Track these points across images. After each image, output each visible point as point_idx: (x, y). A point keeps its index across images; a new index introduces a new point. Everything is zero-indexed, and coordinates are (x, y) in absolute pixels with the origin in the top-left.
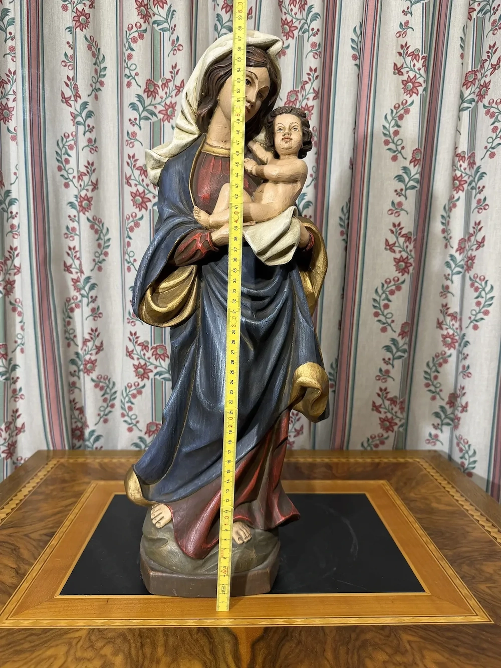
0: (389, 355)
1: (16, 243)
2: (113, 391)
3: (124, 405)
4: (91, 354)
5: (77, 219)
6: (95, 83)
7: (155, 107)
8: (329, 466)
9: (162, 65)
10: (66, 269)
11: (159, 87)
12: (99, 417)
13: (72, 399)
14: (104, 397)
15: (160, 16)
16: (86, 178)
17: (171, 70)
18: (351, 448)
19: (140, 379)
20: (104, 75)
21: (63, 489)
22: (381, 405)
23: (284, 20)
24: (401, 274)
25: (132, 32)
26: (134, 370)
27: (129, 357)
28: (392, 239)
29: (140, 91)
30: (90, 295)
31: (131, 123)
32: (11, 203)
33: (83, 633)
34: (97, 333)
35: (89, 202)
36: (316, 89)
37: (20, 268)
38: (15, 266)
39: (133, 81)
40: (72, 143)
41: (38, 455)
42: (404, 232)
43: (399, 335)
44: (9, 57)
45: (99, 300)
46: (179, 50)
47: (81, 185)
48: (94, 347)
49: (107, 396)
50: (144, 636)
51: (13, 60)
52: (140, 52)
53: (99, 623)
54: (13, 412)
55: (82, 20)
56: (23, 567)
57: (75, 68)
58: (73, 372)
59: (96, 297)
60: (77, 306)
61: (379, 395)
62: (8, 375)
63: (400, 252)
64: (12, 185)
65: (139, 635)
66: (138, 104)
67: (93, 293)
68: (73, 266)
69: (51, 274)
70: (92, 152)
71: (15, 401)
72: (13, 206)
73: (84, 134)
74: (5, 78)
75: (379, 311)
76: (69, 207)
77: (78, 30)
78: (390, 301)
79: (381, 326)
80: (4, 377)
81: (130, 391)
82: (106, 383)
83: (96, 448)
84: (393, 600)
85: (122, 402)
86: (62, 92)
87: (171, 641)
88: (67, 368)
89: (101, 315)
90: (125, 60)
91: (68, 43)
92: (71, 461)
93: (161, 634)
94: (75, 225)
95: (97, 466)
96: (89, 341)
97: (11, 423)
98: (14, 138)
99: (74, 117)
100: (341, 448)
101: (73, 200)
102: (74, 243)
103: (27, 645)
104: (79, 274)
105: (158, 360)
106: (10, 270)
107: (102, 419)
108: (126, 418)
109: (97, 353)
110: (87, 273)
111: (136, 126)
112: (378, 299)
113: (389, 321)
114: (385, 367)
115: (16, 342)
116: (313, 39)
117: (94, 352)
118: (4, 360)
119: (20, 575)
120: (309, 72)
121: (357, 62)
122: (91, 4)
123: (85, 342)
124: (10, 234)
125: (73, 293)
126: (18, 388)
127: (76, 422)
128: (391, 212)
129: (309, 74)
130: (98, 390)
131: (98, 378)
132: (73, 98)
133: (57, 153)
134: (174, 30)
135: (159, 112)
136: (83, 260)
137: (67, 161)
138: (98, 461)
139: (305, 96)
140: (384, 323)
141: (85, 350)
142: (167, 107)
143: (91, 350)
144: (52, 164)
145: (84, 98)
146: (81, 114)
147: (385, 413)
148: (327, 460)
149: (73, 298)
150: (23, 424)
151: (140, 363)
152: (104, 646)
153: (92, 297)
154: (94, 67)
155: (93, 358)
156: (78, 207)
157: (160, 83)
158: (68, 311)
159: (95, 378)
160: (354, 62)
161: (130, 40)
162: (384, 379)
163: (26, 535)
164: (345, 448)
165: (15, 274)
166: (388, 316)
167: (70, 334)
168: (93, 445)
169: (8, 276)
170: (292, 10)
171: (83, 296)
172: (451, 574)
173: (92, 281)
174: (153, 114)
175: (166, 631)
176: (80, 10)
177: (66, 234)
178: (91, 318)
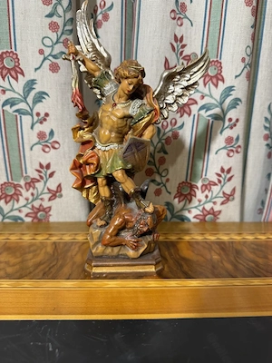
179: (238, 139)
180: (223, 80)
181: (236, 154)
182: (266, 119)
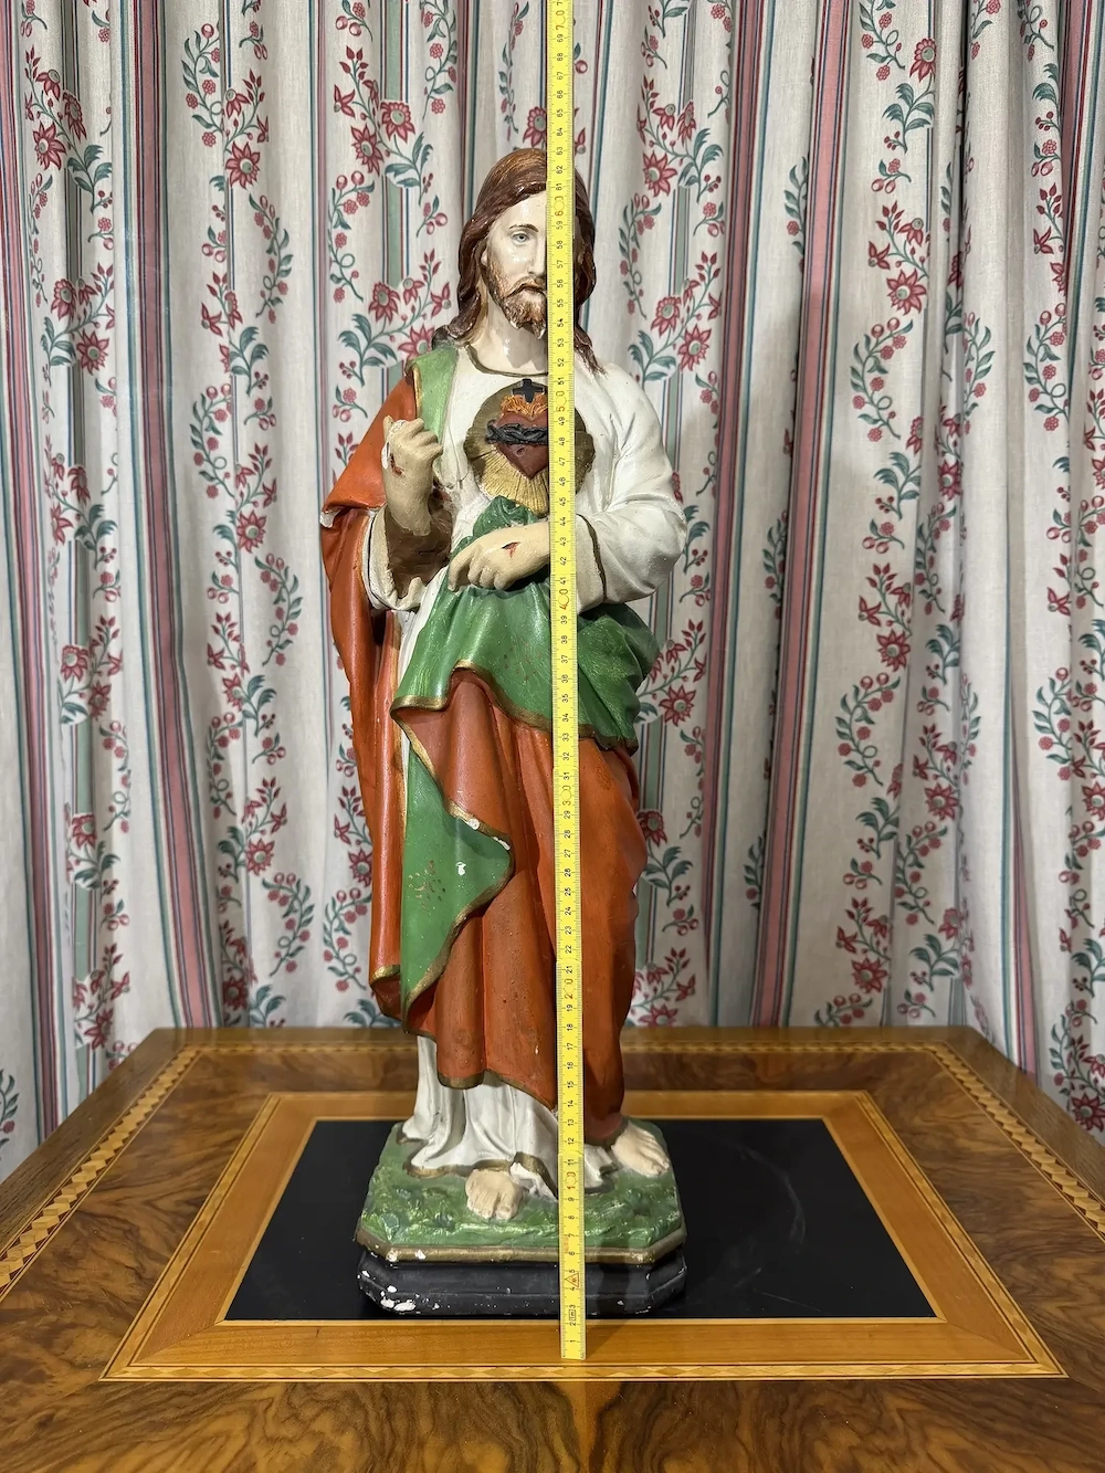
0: (869, 832)
1: (112, 610)
2: (306, 905)
3: (330, 936)
4: (263, 832)
5: (232, 558)
6: (270, 289)
7: (392, 338)
8: (748, 1062)
9: (404, 253)
10: (212, 660)
11: (398, 297)
12: (277, 960)
13: (222, 922)
14: (287, 919)
15: (401, 155)
16: (252, 480)
17: (424, 263)
18: (793, 1022)
19: (363, 884)
20: (288, 272)
21: (211, 1111)
22: (855, 936)
23: (649, 155)
24: (892, 667)
25: (344, 191)
26: (351, 864)
27: (339, 840)
28: (873, 598)
29: (362, 308)
30: (260, 714)
31: (344, 372)
32: (102, 531)
33: (276, 1392)
34: (274, 790)
35: (259, 527)
36: (716, 297)
37: (120, 661)
38: (109, 657)
39: (347, 289)
40: (223, 406)
41: (156, 1037)
42: (897, 583)
43: (889, 791)
44: (99, 241)
45: (279, 721)
46: (439, 224)
47: (242, 494)
48: (269, 818)
49: (295, 916)
50: (391, 1396)
51: (106, 246)
52: (361, 231)
53: (304, 1372)
54: (107, 951)
55: (244, 167)
56: (151, 1265)
57: (230, 259)
58: (224, 867)
59: (273, 716)
60: (235, 734)
61: (851, 915)
62: (96, 877)
63: (890, 623)
64: (106, 495)
65: (383, 1395)
66: (359, 333)
67: (266, 709)
68: (226, 654)
69: (183, 672)
70: (265, 425)
71: (110, 929)
72: (107, 537)
73: (248, 392)
74: (91, 283)
75: (851, 743)
76: (216, 536)
77: (236, 186)
78: (871, 722)
79: (854, 773)
80: (89, 882)
81: (341, 908)
82: (291, 890)
83: (272, 1023)
84: (872, 1332)
85: (325, 928)
86: (204, 307)
87: (444, 1408)
88: (214, 859)
89: (282, 753)
90: (330, 246)
91: (215, 208)
92: (224, 1051)
93: (424, 1395)
94: (230, 570)
95: (277, 1062)
96: (259, 805)
97: (101, 974)
98: (108, 402)
99: (228, 356)
100: (775, 1022)
101: (226, 521)
102: (229, 607)
103: (170, 1414)
104: (238, 670)
106: (101, 664)
107: (284, 964)
108: (335, 963)
109: (273, 831)
110: (256, 669)
111: (354, 378)
112: (847, 717)
113: (870, 762)
114: (862, 857)
115: (111, 809)
116: (708, 197)
117: (268, 827)
118: (89, 847)
119: (146, 1281)
120: (700, 262)
121: (799, 237)
122: (263, 134)
123: (250, 807)
124: (101, 593)
125: (227, 708)
126: (116, 903)
127: (229, 970)
128: (870, 543)
129: (700, 267)
130: (275, 903)
131: (275, 880)
132: (224, 318)
133: (193, 428)
134: (429, 184)
135: (400, 348)
136: (248, 643)
137: (213, 444)
138: (278, 1050)
139: (694, 310)
140: (860, 768)
141: (251, 824)
142: (415, 337)
143: (262, 824)
144: (183, 449)
145: (249, 319)
146: (241, 351)
147: (865, 951)
148: (745, 1049)
149: (225, 718)
150: (126, 975)
151: (361, 851)
152: (317, 1415)
153: (264, 717)
154: (267, 257)
155: (267, 839)
156: (236, 537)
157: (400, 289)
158: (217, 744)
159: (270, 880)
160: (792, 238)
161: (341, 208)
162: (860, 881)
163: (149, 1203)
164: (781, 1024)
165: (110, 673)
166: (868, 753)
167: (218, 790)
168: (265, 1018)
169: (96, 677)
170: (664, 136)
171: (246, 715)
172: (990, 1282)
173: (265, 685)
174: (387, 351)
175: (433, 1388)
176: (241, 146)
177: (211, 589)
178: (264, 758)
179: (691, 911)
180: (665, 839)
181: (690, 931)
182: (748, 868)
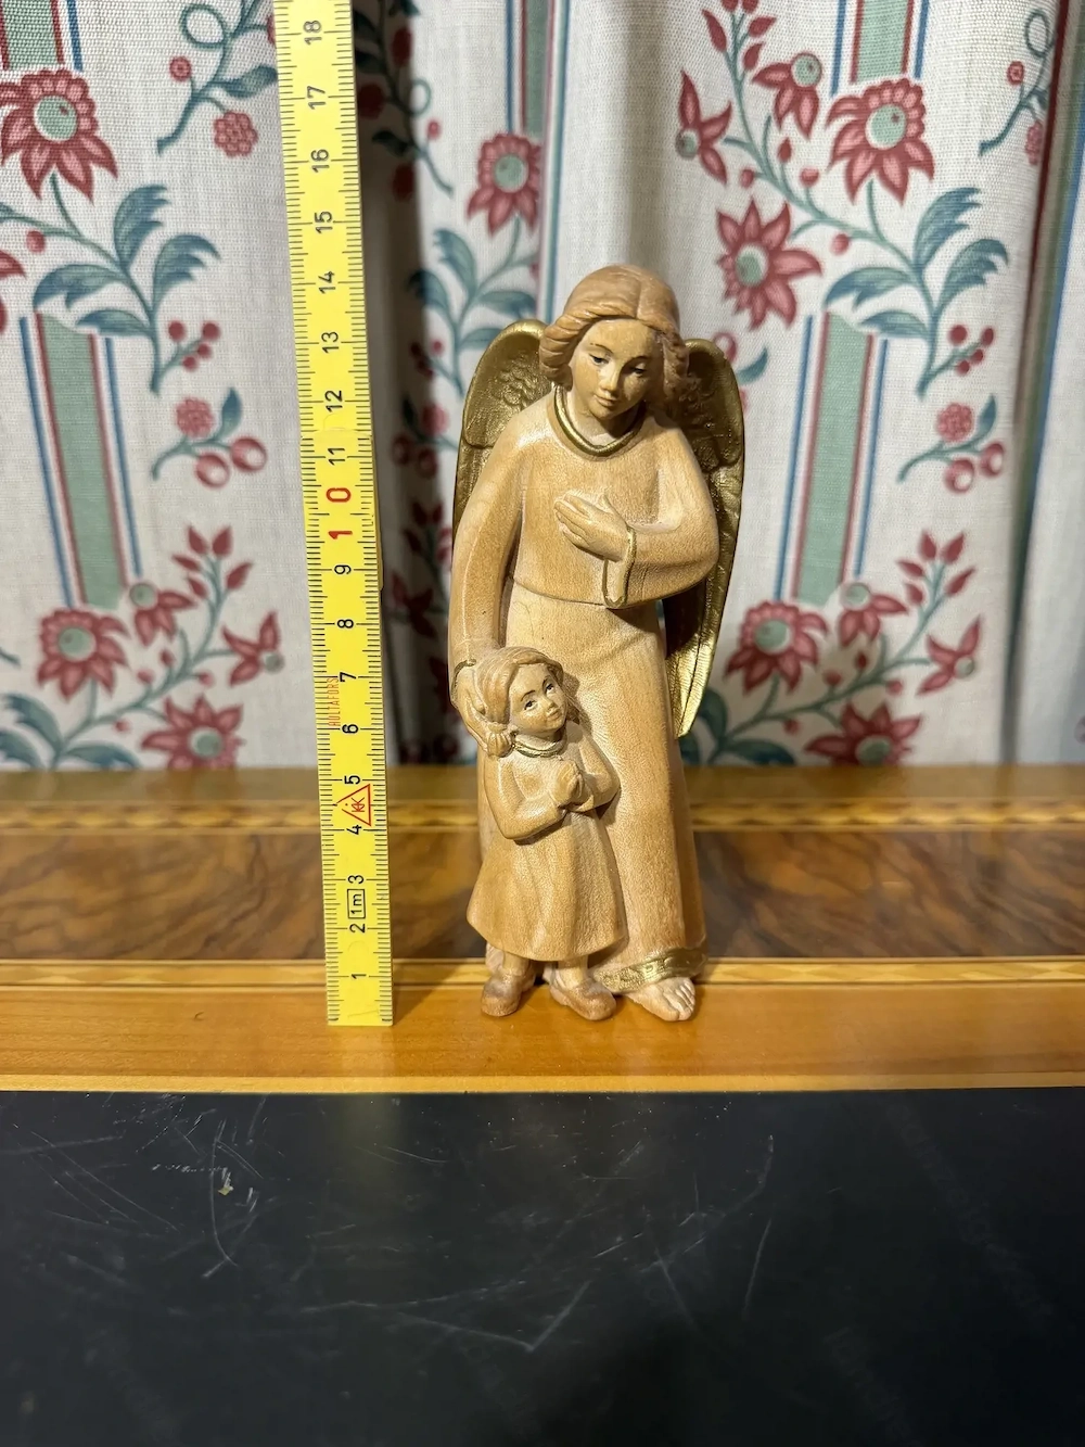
105: (46, 186)
180: (928, 166)
181: (981, 480)
